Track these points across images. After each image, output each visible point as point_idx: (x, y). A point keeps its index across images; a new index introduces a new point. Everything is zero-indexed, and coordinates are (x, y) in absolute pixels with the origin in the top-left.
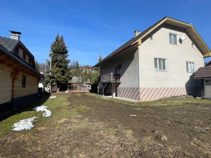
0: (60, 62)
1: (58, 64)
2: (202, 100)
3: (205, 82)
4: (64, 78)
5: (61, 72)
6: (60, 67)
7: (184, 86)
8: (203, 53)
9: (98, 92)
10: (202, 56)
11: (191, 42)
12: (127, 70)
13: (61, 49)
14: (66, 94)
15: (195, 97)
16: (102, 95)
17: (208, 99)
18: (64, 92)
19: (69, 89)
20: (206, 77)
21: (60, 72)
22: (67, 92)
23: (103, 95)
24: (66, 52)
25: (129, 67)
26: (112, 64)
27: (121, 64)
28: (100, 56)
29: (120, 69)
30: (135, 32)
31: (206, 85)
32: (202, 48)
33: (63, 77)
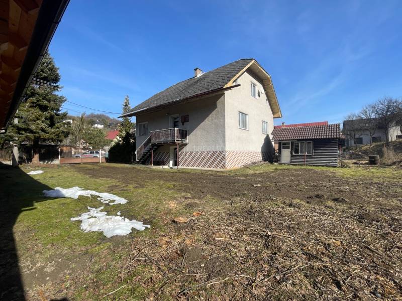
0: (43, 99)
1: (38, 101)
2: (279, 165)
3: (282, 146)
4: (54, 133)
5: (46, 119)
6: (44, 108)
7: (260, 151)
8: (274, 113)
9: (137, 160)
10: (272, 116)
11: (266, 98)
12: (202, 124)
13: (46, 69)
14: (54, 166)
15: (271, 162)
16: (151, 164)
17: (285, 164)
18: (49, 163)
19: (61, 158)
20: (283, 140)
21: (43, 119)
22: (57, 162)
23: (153, 165)
24: (56, 79)
25: (206, 120)
26: (168, 114)
27: (188, 115)
28: (126, 99)
29: (185, 123)
30: (196, 70)
31: (283, 148)
32: (273, 107)
33: (53, 130)
